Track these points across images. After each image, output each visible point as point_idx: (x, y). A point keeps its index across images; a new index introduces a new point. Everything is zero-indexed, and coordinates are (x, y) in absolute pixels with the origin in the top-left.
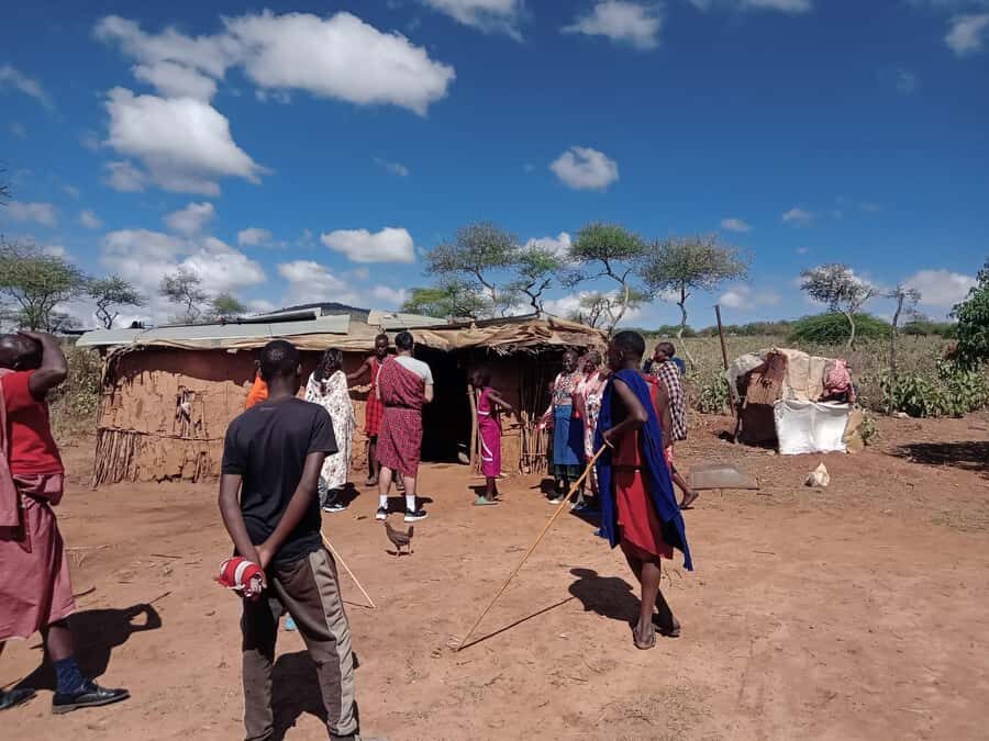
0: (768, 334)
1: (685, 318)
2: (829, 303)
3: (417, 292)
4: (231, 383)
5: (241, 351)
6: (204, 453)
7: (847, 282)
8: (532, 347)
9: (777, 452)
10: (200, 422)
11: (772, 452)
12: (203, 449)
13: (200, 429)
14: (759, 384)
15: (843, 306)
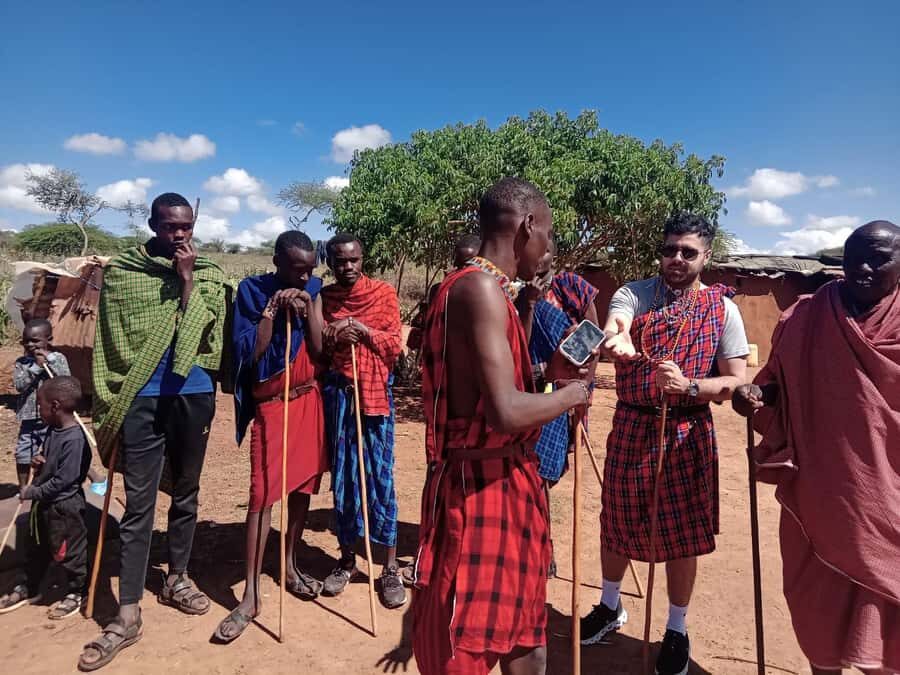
2: (58, 212)
14: (69, 313)
15: (74, 216)
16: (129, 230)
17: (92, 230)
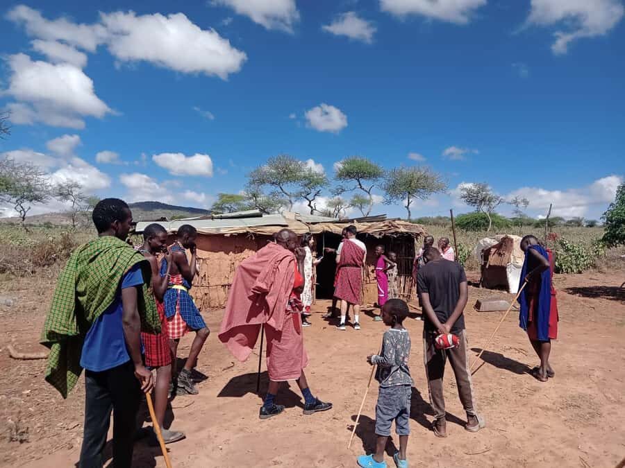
0: (431, 224)
1: (409, 215)
2: (476, 207)
3: (222, 196)
4: (223, 253)
5: (232, 235)
6: (206, 294)
7: (487, 195)
8: (392, 233)
9: (508, 292)
10: (205, 275)
11: (506, 292)
12: (206, 291)
13: (205, 280)
14: (496, 254)
15: (484, 208)
16: (515, 214)
17: (493, 216)
